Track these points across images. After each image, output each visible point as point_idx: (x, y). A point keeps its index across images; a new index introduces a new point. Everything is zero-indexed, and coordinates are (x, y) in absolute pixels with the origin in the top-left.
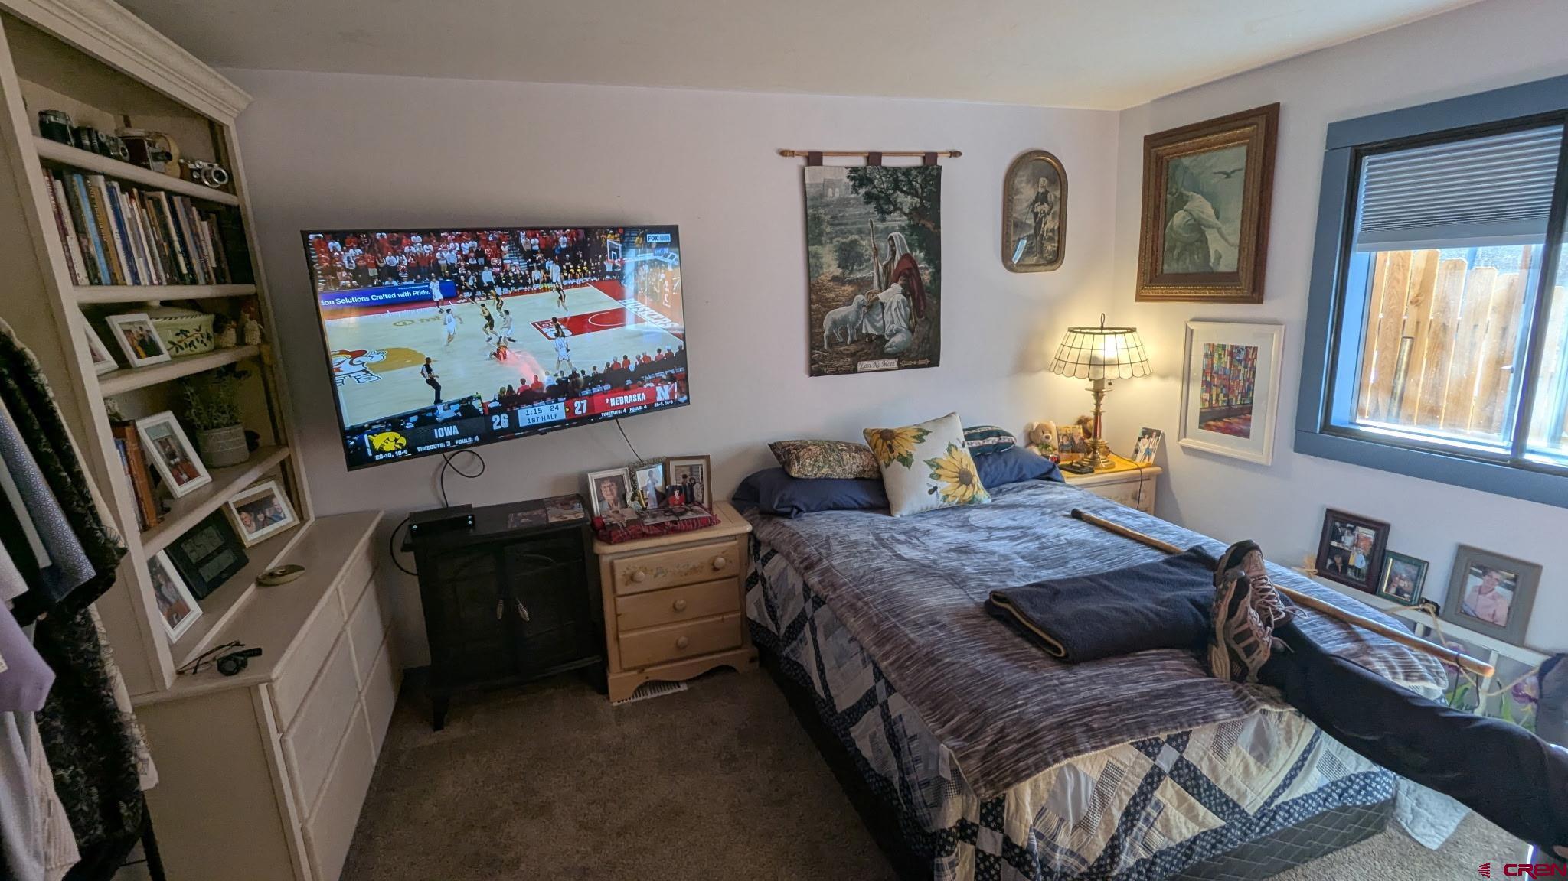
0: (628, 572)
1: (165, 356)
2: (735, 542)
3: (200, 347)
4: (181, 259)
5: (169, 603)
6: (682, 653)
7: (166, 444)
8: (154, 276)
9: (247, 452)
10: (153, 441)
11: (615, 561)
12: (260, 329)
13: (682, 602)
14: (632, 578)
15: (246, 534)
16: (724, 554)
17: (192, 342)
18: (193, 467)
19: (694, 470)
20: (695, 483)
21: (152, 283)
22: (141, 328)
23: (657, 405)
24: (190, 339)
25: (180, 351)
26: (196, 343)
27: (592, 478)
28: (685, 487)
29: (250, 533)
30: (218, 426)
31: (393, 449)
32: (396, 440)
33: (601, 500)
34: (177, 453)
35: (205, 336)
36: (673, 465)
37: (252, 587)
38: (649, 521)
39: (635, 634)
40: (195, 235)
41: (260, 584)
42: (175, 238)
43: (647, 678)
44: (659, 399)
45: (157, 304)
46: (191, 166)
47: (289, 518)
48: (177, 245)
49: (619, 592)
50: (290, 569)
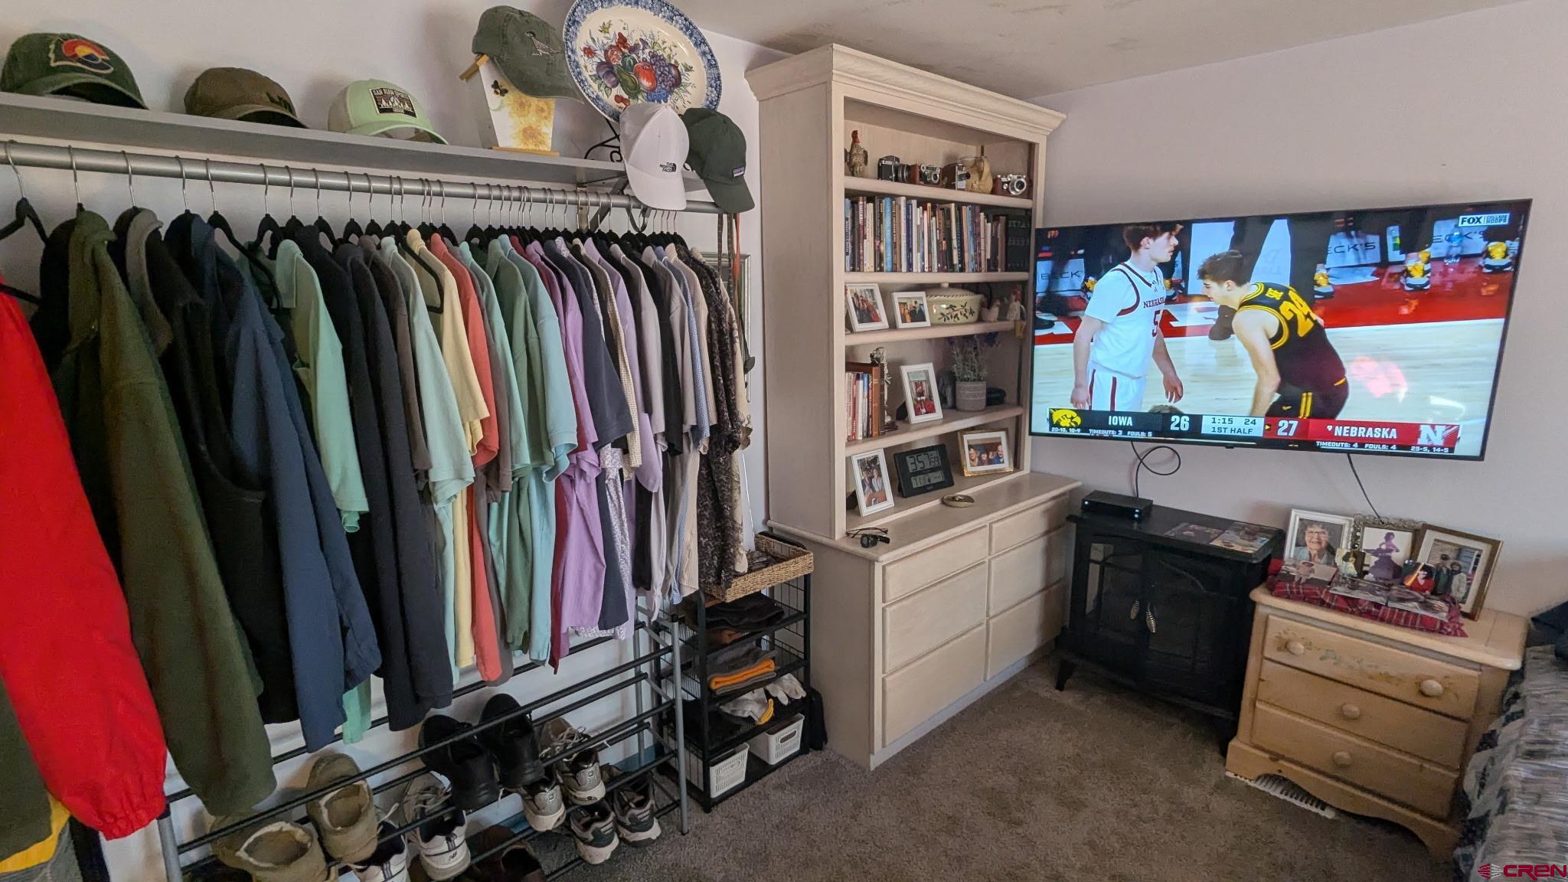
0: (1284, 636)
1: (927, 323)
2: (1475, 673)
3: (962, 319)
4: (955, 253)
5: (874, 491)
6: (1338, 771)
7: (920, 388)
8: (926, 266)
9: (984, 404)
10: (910, 382)
11: (1271, 617)
12: (1021, 309)
13: (1355, 709)
14: (1285, 646)
15: (969, 465)
16: (1445, 679)
17: (956, 315)
18: (933, 406)
19: (1464, 554)
20: (1459, 572)
21: (923, 271)
22: (916, 302)
23: (1414, 450)
24: (955, 313)
25: (947, 321)
26: (959, 316)
27: (1295, 517)
28: (1439, 572)
29: (972, 466)
30: (967, 380)
31: (1068, 425)
32: (1072, 418)
33: (1300, 544)
34: (925, 394)
35: (969, 311)
36: (1430, 537)
37: (937, 502)
38: (1340, 590)
39: (1278, 712)
40: (976, 235)
41: (943, 502)
42: (954, 237)
43: (1280, 771)
44: (1422, 441)
45: (946, 285)
46: (1004, 179)
47: (1006, 465)
48: (955, 243)
49: (1267, 655)
50: (968, 499)
